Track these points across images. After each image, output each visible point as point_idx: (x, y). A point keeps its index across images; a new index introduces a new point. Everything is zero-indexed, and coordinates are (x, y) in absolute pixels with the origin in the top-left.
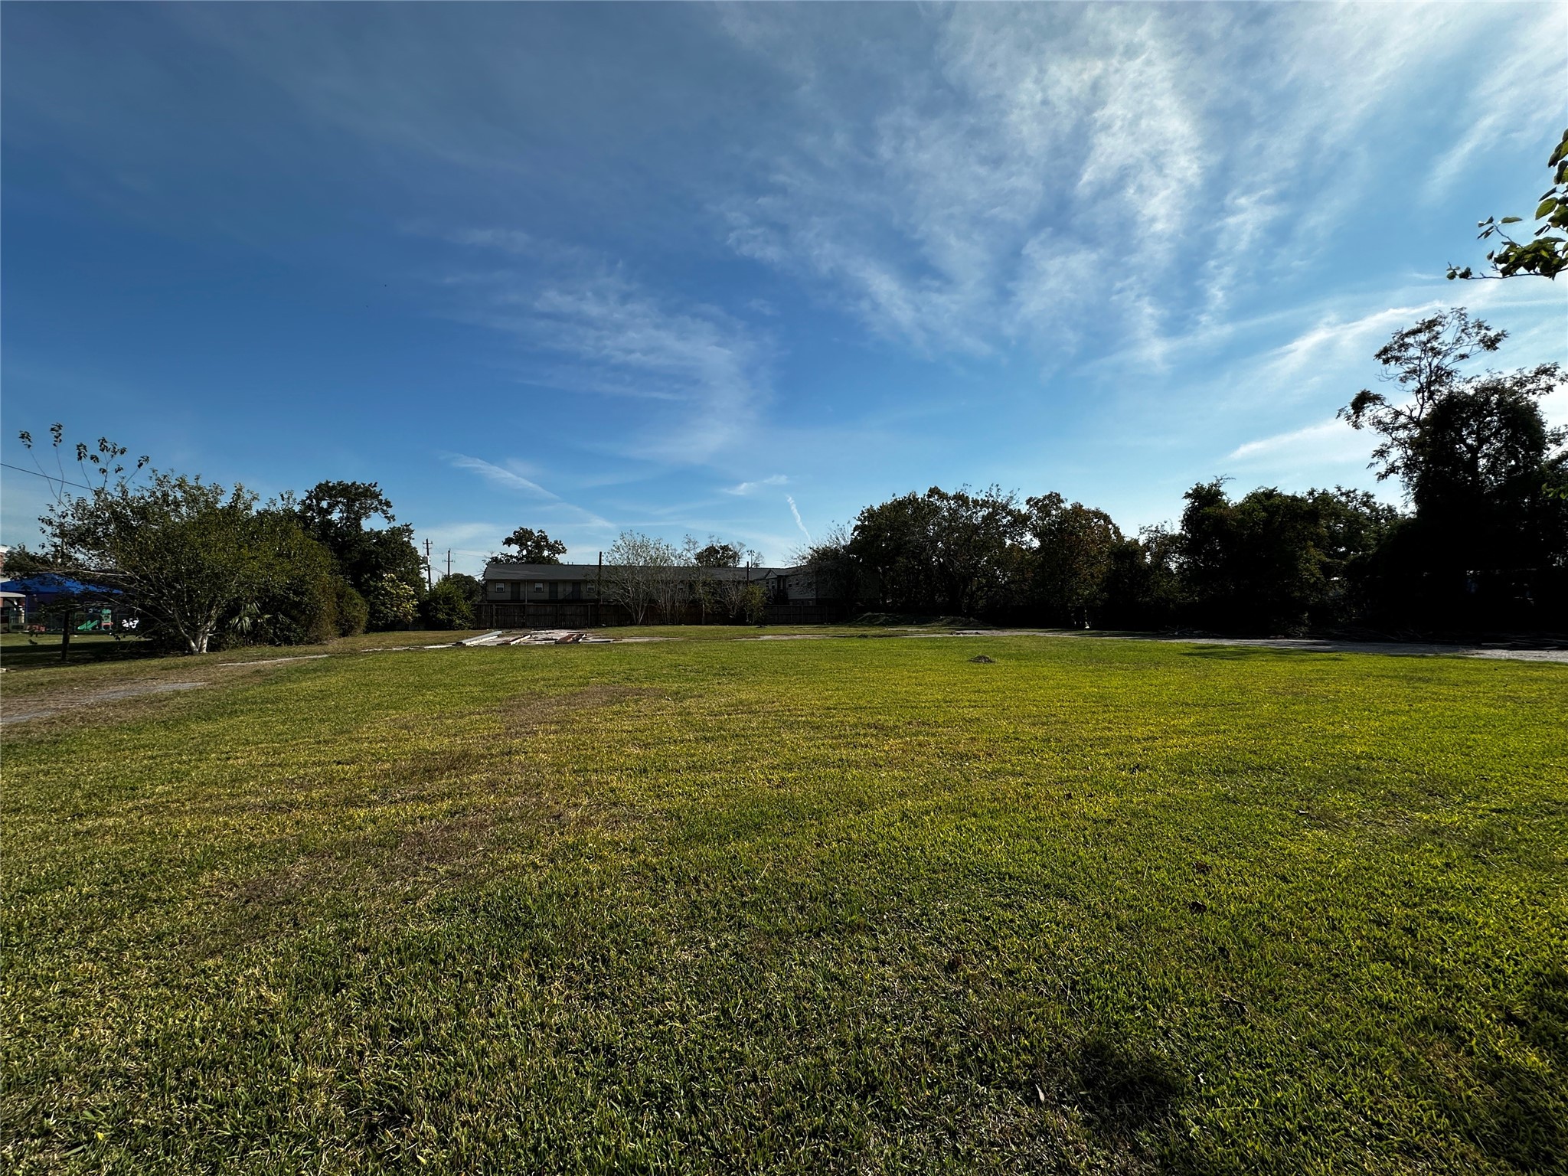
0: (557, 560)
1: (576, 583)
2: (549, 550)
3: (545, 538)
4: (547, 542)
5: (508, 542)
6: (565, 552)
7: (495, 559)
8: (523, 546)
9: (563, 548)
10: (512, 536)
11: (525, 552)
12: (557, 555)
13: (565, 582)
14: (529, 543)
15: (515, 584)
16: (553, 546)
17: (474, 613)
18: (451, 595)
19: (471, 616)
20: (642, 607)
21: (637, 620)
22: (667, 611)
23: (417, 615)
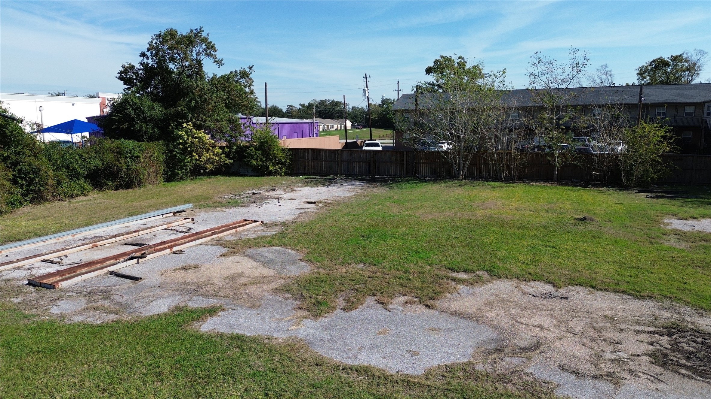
5: (429, 71)
17: (290, 158)
18: (265, 140)
19: (288, 161)
20: (466, 157)
21: (459, 173)
22: (502, 162)
23: (227, 162)
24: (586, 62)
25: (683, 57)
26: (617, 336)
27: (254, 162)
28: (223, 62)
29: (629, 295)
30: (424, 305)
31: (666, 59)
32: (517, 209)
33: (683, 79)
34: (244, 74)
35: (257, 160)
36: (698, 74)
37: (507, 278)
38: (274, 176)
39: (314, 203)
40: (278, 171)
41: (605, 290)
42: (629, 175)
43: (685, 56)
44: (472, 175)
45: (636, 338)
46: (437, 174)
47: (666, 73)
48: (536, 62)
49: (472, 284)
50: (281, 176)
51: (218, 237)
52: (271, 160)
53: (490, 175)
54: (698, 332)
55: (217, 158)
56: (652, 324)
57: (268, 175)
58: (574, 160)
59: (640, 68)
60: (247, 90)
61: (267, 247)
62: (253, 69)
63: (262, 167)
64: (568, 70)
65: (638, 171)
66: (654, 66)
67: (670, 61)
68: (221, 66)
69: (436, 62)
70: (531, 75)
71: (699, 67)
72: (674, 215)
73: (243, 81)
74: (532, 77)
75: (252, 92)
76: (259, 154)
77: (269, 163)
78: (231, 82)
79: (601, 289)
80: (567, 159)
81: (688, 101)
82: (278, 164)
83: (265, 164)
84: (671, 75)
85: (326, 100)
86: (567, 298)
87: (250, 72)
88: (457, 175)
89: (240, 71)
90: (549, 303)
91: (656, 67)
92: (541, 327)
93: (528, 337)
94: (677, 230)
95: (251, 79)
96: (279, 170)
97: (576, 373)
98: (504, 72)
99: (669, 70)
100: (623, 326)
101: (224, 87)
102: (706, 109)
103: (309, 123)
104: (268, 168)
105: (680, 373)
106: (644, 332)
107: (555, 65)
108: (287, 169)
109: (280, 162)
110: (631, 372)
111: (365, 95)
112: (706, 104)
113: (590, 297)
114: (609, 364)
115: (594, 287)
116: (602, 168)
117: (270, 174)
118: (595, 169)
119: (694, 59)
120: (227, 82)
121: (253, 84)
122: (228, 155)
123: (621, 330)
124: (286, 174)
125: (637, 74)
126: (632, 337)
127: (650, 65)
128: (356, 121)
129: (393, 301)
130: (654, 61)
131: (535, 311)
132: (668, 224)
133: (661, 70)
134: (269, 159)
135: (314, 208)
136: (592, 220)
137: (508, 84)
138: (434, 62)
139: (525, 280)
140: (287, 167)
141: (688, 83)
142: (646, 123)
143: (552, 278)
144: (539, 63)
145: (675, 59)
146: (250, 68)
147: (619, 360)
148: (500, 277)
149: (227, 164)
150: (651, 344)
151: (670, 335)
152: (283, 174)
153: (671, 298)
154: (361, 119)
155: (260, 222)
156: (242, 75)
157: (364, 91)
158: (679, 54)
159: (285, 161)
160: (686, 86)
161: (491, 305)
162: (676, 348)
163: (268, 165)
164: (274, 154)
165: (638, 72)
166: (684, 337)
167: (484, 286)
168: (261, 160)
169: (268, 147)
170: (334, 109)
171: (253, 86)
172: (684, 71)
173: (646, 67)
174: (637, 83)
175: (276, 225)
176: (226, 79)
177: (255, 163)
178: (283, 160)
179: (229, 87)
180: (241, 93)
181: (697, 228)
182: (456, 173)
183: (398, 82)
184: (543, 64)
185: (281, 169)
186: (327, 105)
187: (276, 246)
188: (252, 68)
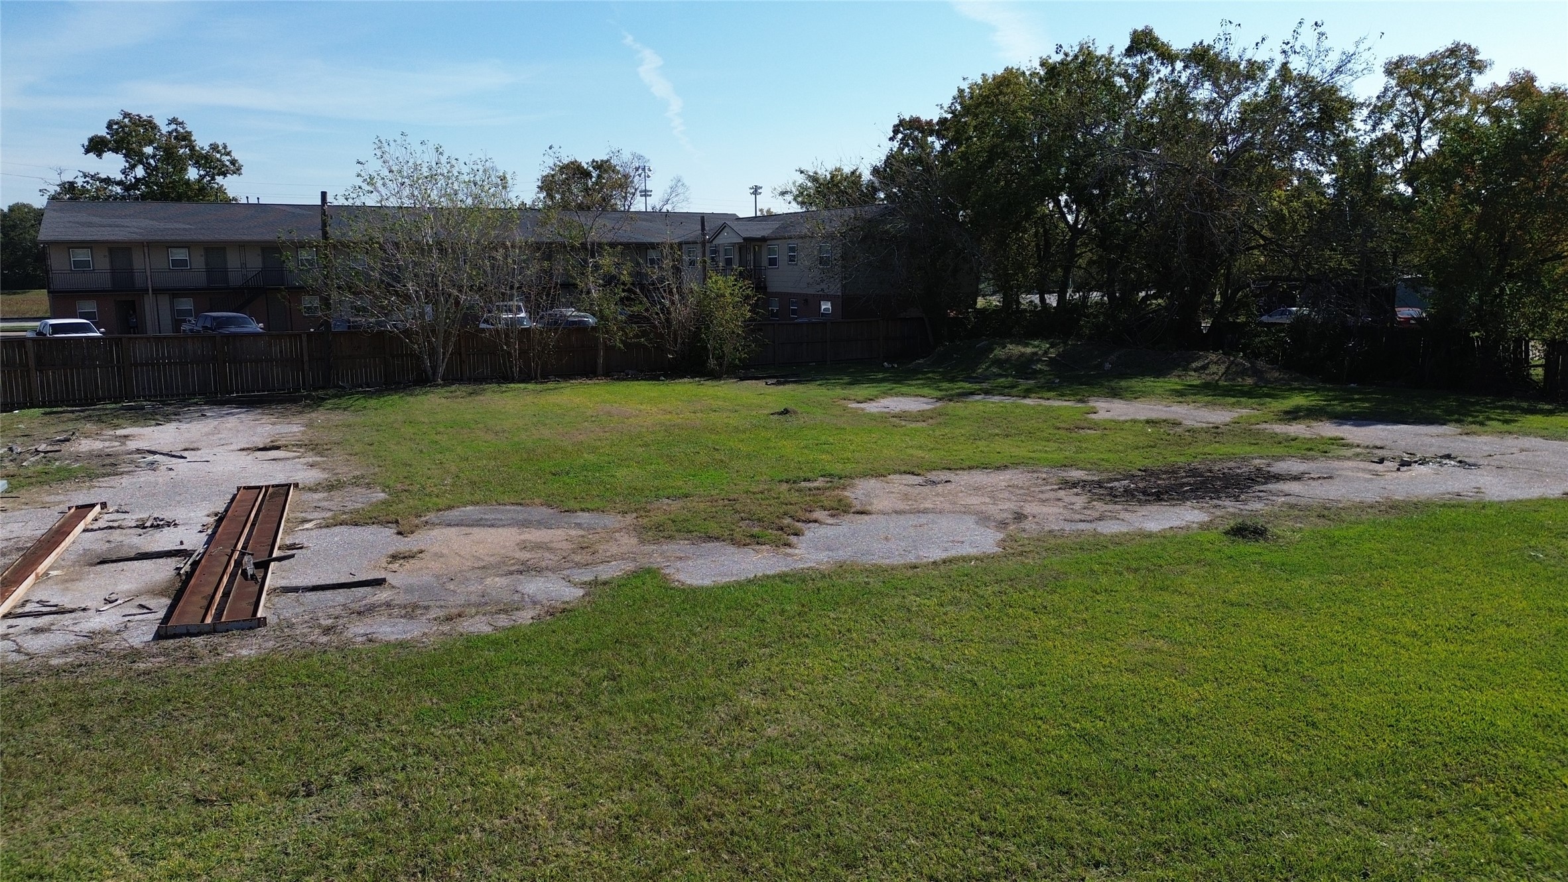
0: (221, 189)
1: (269, 249)
2: (197, 164)
3: (186, 137)
4: (192, 148)
5: (96, 146)
6: (238, 170)
7: (70, 187)
8: (134, 156)
9: (233, 162)
10: (103, 132)
11: (140, 172)
12: (219, 179)
13: (242, 246)
14: (149, 150)
15: (119, 251)
16: (206, 157)
21: (434, 373)
22: (513, 346)
25: (611, 164)
30: (854, 513)
31: (584, 165)
43: (614, 163)
46: (381, 379)
47: (586, 189)
59: (542, 176)
66: (565, 175)
67: (591, 169)
69: (113, 126)
86: (950, 481)
88: (431, 378)
91: (568, 178)
99: (590, 185)
116: (675, 347)
118: (667, 349)
125: (540, 188)
127: (560, 173)
130: (565, 167)
133: (578, 183)
136: (795, 412)
138: (109, 127)
145: (599, 166)
155: (293, 486)
158: (605, 158)
165: (539, 184)
173: (554, 176)
175: (333, 486)
181: (894, 409)
182: (430, 373)
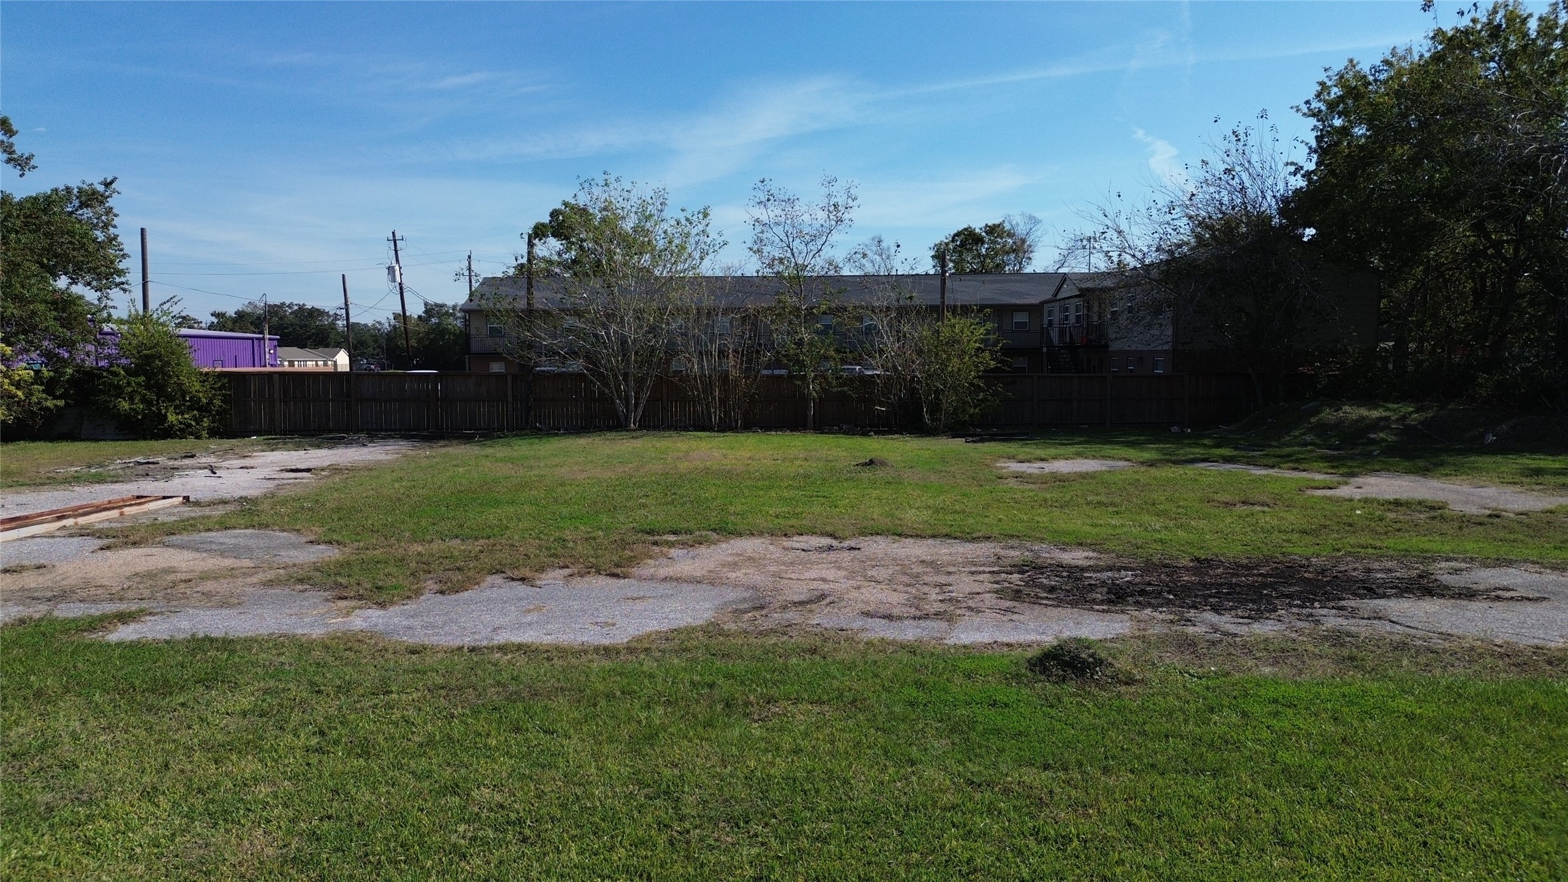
5: (539, 232)
17: (223, 395)
18: (153, 351)
19: (217, 402)
20: (640, 382)
21: (627, 418)
22: (711, 394)
23: (49, 404)
24: (851, 203)
25: (1004, 227)
26: (943, 579)
27: (125, 405)
28: (32, 163)
29: (955, 538)
30: (607, 575)
31: (977, 231)
32: (750, 458)
33: (1007, 268)
34: (90, 198)
35: (132, 399)
36: (1030, 259)
37: (753, 534)
38: (181, 438)
39: (308, 470)
40: (190, 426)
41: (917, 536)
42: (935, 408)
43: (1007, 227)
44: (654, 422)
45: (973, 578)
46: (581, 422)
47: (979, 255)
48: (763, 199)
49: (691, 546)
50: (198, 437)
51: (76, 524)
52: (170, 398)
53: (690, 420)
54: (1062, 567)
55: (20, 393)
56: (993, 564)
57: (164, 437)
58: (840, 385)
59: (935, 245)
60: (100, 235)
61: (218, 530)
62: (113, 186)
63: (145, 416)
64: (822, 215)
65: (949, 401)
66: (958, 243)
67: (984, 234)
68: (27, 172)
69: (554, 214)
70: (757, 224)
71: (1030, 246)
72: (1011, 457)
73: (87, 213)
74: (759, 228)
75: (112, 239)
76: (139, 384)
77: (166, 408)
78: (54, 213)
79: (911, 536)
80: (829, 384)
81: (1018, 302)
82: (190, 408)
83: (154, 409)
84: (988, 261)
85: (283, 304)
86: (859, 549)
87: (107, 194)
88: (624, 423)
89: (79, 188)
90: (833, 556)
91: (962, 245)
92: (824, 580)
93: (805, 591)
94: (1018, 472)
95: (109, 211)
96: (193, 423)
97: (889, 617)
98: (706, 215)
99: (984, 251)
100: (951, 569)
101: (35, 224)
102: (1046, 315)
103: (252, 339)
104: (165, 416)
105: (1040, 604)
106: (984, 572)
107: (797, 208)
108: (214, 422)
109: (195, 404)
110: (970, 608)
111: (394, 280)
112: (1046, 306)
113: (895, 545)
114: (935, 605)
115: (900, 535)
116: (889, 398)
117: (168, 433)
118: (879, 400)
119: (1021, 230)
120: (45, 211)
121: (116, 221)
122: (50, 387)
123: (950, 573)
124: (214, 433)
125: (933, 257)
126: (967, 579)
127: (953, 241)
128: (362, 355)
129: (543, 576)
130: (958, 234)
131: (809, 566)
132: (1002, 468)
133: (970, 250)
134: (165, 397)
135: (309, 478)
136: (883, 464)
137: (716, 236)
138: (552, 215)
139: (785, 535)
140: (214, 416)
141: (1018, 273)
142: (955, 317)
143: (829, 529)
144: (769, 200)
145: (992, 230)
146: (107, 185)
147: (951, 600)
148: (740, 535)
149: (47, 409)
150: (997, 583)
151: (1022, 572)
152: (205, 434)
153: (1018, 537)
154: (374, 349)
155: (181, 499)
156: (83, 199)
157: (391, 270)
158: (997, 222)
159: (210, 402)
160: (1013, 278)
161: (734, 566)
162: (1032, 583)
163: (163, 411)
164: (180, 385)
165: (933, 253)
166: (1042, 573)
167: (713, 547)
168: (144, 400)
169: (161, 370)
170: (306, 326)
171: (115, 227)
172: (1008, 253)
173: (947, 244)
174: (932, 272)
175: (224, 502)
176: (43, 206)
177: (127, 407)
178: (204, 401)
179: (49, 223)
180: (85, 240)
181: (1047, 470)
182: (622, 418)
183: (469, 257)
184: (776, 203)
185: (198, 421)
186: (285, 316)
187: (240, 529)
188: (111, 183)
